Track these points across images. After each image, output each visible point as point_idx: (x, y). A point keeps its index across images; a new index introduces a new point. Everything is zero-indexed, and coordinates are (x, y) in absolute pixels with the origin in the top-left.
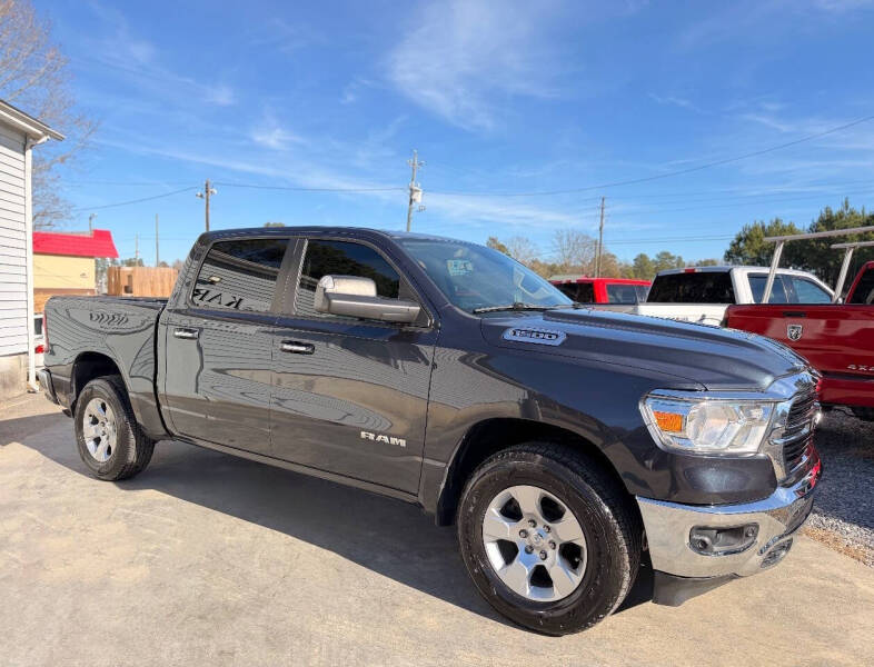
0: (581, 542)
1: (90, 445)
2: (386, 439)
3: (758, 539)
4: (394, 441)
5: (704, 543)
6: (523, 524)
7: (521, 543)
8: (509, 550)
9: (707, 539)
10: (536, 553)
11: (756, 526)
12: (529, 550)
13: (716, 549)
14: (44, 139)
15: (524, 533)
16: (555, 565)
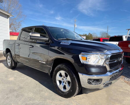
0: (70, 81)
1: (8, 63)
2: (43, 62)
3: (102, 82)
4: (44, 63)
5: (90, 82)
6: (62, 77)
7: (62, 81)
8: (60, 82)
9: (91, 82)
10: (65, 83)
11: (102, 79)
12: (64, 82)
13: (93, 83)
14: (11, 16)
15: (63, 79)
16: (67, 85)
